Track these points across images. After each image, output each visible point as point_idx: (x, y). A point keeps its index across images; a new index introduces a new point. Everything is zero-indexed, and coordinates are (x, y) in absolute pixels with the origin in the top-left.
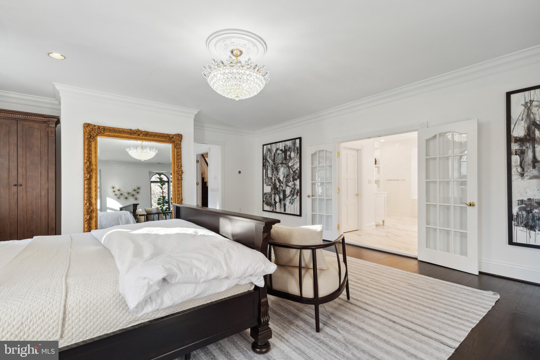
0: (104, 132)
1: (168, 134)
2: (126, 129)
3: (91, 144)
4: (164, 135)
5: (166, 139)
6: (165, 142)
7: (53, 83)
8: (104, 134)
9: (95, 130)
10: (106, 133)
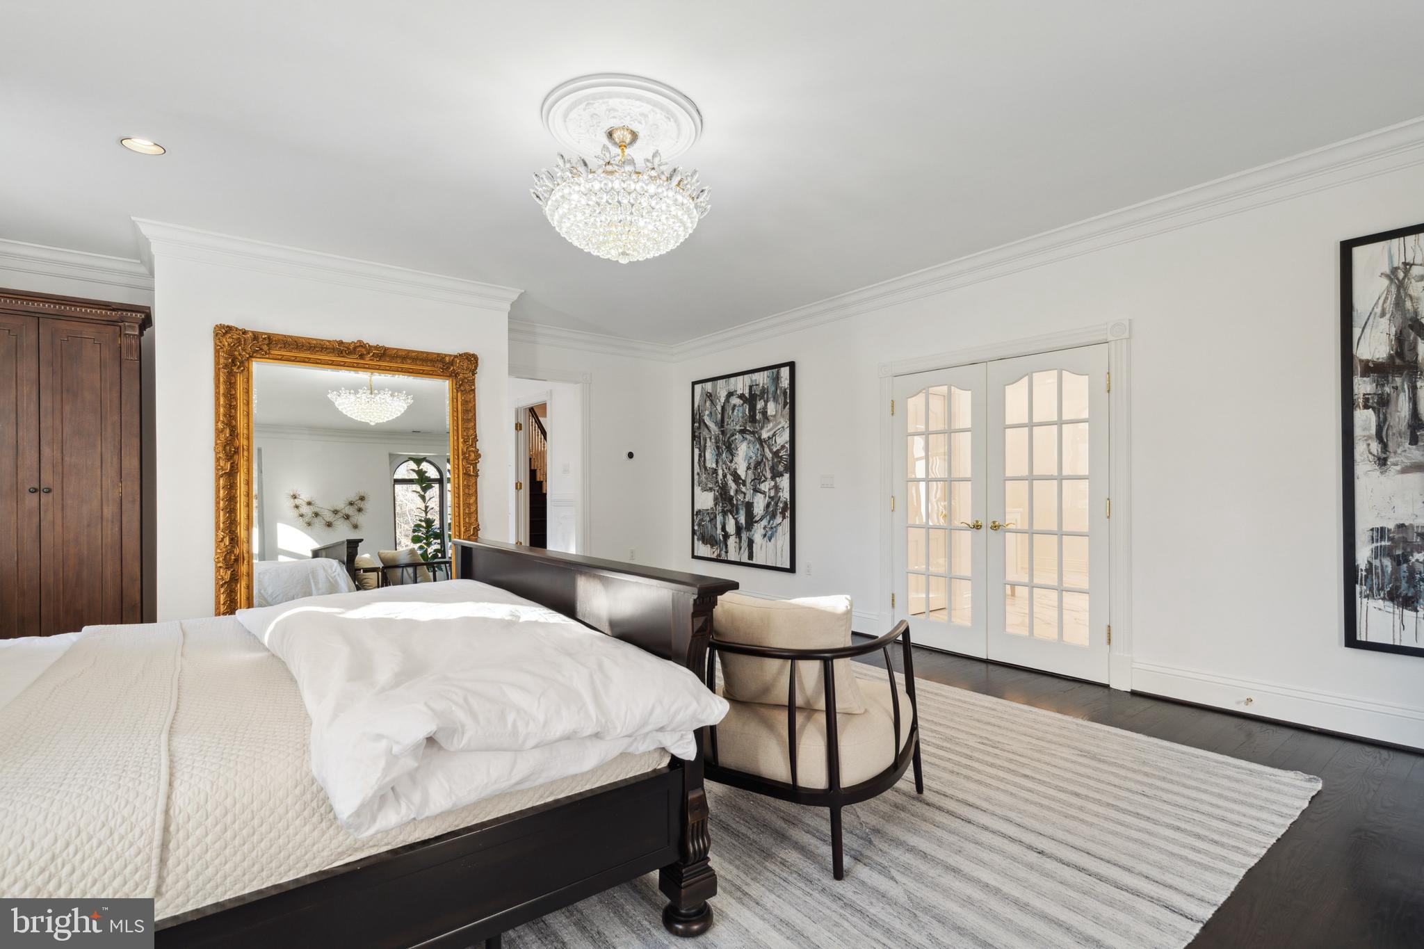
0: (269, 349)
1: (438, 354)
3: (235, 381)
4: (430, 357)
5: (436, 367)
6: (430, 374)
7: (133, 218)
8: (269, 353)
9: (245, 344)
10: (272, 352)
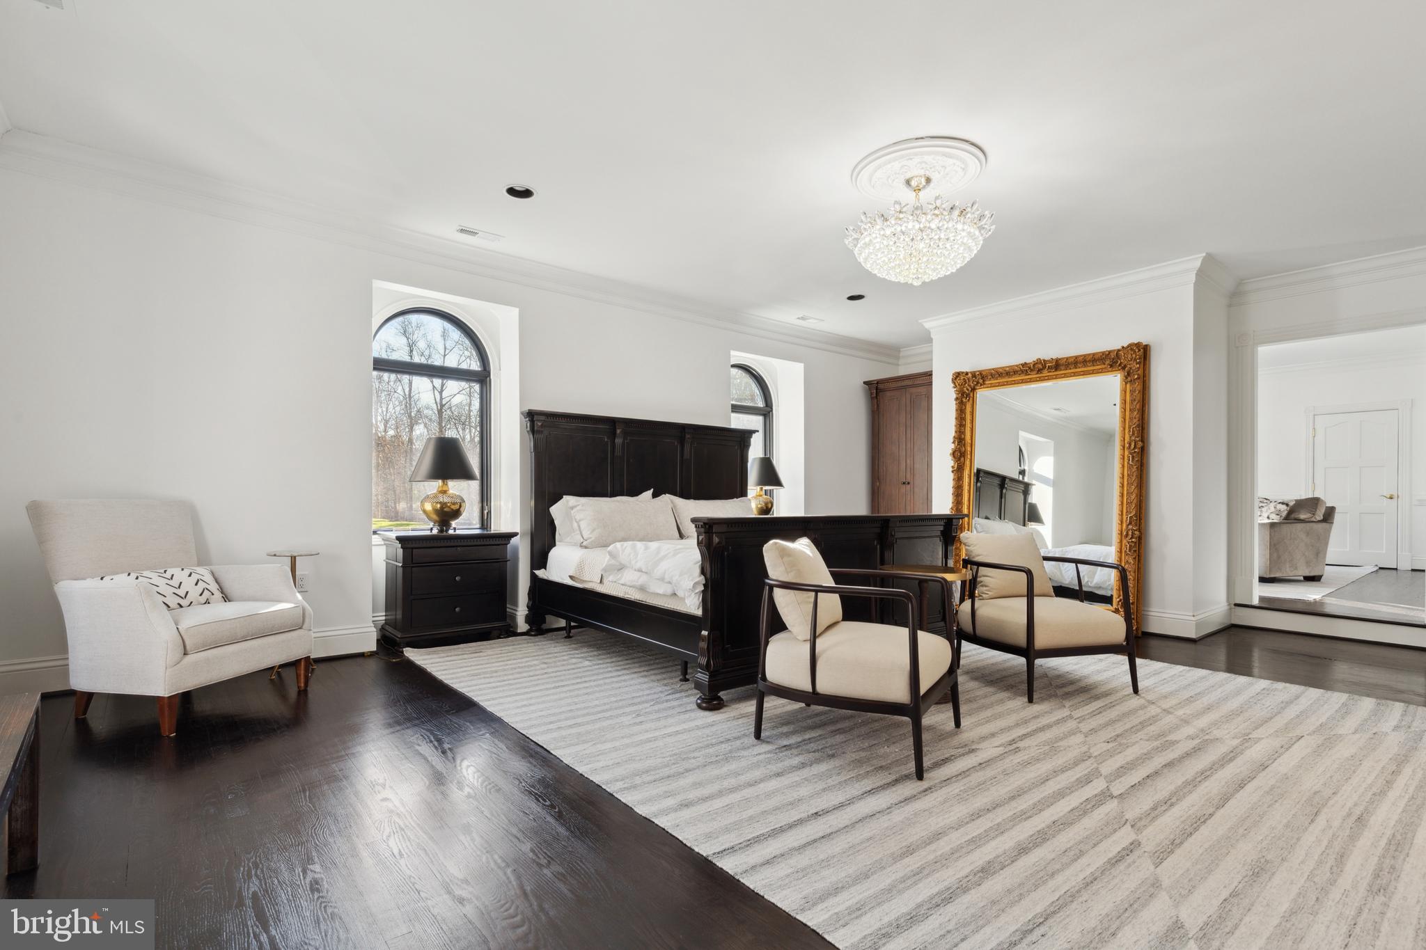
0: (984, 381)
1: (1103, 353)
2: (1017, 366)
3: (965, 408)
4: (1096, 357)
5: (1104, 364)
6: (1101, 372)
7: (920, 321)
8: (984, 384)
9: (969, 381)
10: (987, 382)
